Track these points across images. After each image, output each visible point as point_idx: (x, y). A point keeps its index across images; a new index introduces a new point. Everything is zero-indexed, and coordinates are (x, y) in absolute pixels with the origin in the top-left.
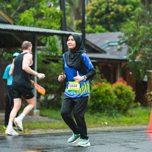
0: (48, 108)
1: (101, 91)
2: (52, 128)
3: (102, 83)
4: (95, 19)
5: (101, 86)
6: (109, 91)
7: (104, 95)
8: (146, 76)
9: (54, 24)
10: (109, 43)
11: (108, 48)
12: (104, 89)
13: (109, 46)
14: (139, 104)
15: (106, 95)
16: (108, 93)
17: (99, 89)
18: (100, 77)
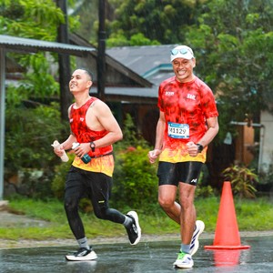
0: (29, 196)
1: (134, 163)
2: (27, 239)
3: (136, 147)
4: (134, 17)
5: (134, 154)
6: (150, 165)
7: (139, 171)
8: (229, 135)
9: (42, 31)
10: (160, 66)
11: (159, 76)
12: (140, 160)
13: (162, 72)
14: (210, 189)
15: (145, 171)
16: (147, 167)
17: (129, 160)
18: (133, 137)
